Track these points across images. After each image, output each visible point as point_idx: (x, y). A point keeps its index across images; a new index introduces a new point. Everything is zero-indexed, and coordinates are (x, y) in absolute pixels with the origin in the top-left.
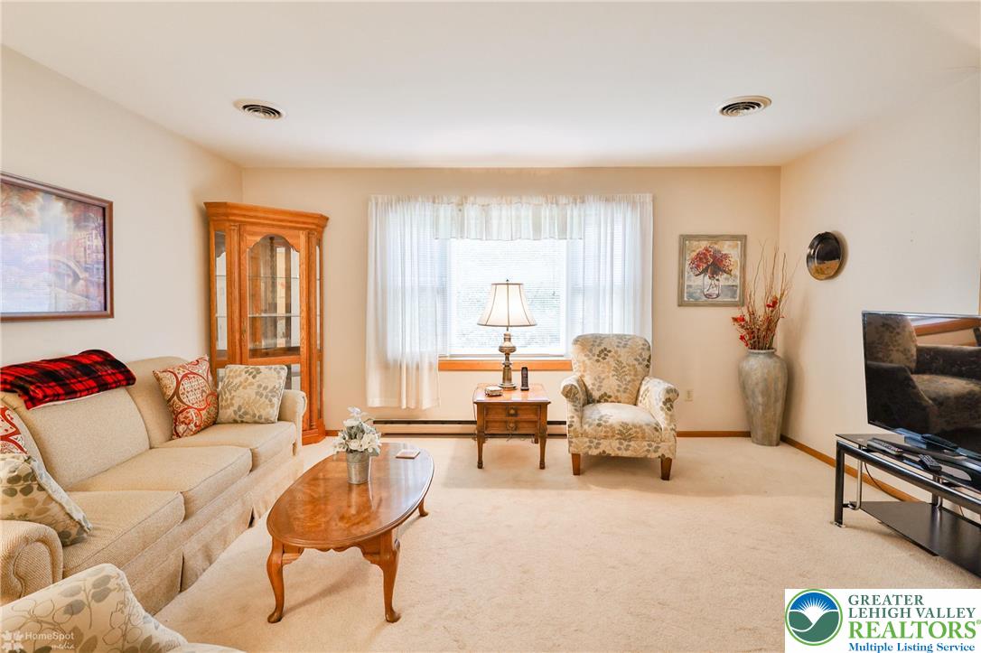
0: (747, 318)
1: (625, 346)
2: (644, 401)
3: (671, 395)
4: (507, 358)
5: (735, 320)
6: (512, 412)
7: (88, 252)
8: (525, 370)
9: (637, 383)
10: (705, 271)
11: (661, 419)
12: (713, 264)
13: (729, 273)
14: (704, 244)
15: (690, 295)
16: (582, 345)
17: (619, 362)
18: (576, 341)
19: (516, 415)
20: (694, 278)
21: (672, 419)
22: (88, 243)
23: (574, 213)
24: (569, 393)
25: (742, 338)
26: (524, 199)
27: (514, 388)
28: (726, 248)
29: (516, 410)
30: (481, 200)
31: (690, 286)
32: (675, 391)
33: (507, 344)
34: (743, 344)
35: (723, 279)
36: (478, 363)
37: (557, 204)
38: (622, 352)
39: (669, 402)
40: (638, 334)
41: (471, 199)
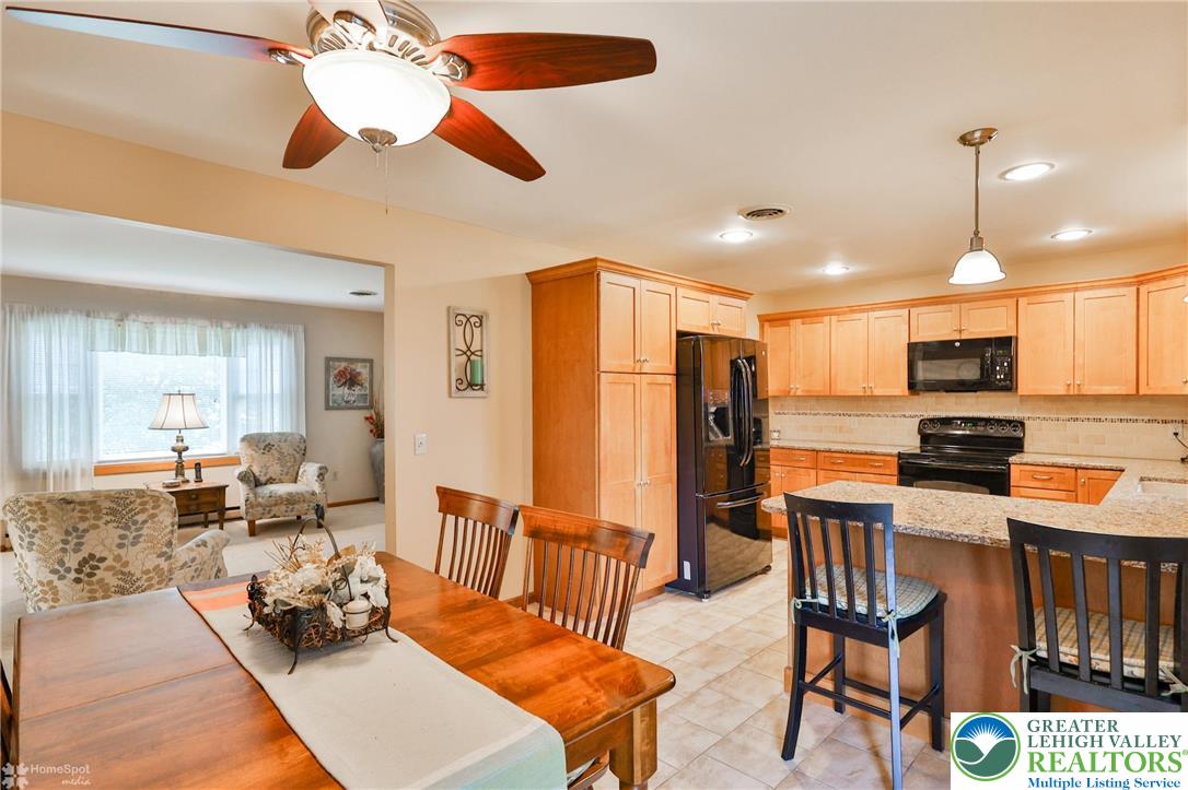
0: (374, 417)
1: (286, 441)
2: (302, 479)
3: (322, 471)
4: (180, 457)
5: (367, 418)
6: (194, 496)
8: (198, 467)
9: (296, 467)
10: (344, 384)
11: (317, 488)
12: (351, 380)
13: (362, 385)
14: (343, 365)
15: (334, 402)
16: (249, 442)
17: (281, 453)
18: (243, 440)
19: (196, 499)
20: (336, 388)
21: (323, 486)
23: (237, 335)
24: (243, 478)
25: (371, 431)
26: (190, 320)
27: (188, 481)
28: (359, 368)
29: (197, 495)
30: (146, 319)
31: (333, 395)
32: (325, 468)
33: (180, 444)
34: (371, 435)
35: (357, 390)
36: (139, 466)
37: (221, 326)
38: (282, 444)
39: (321, 476)
40: (294, 431)
41: (133, 316)
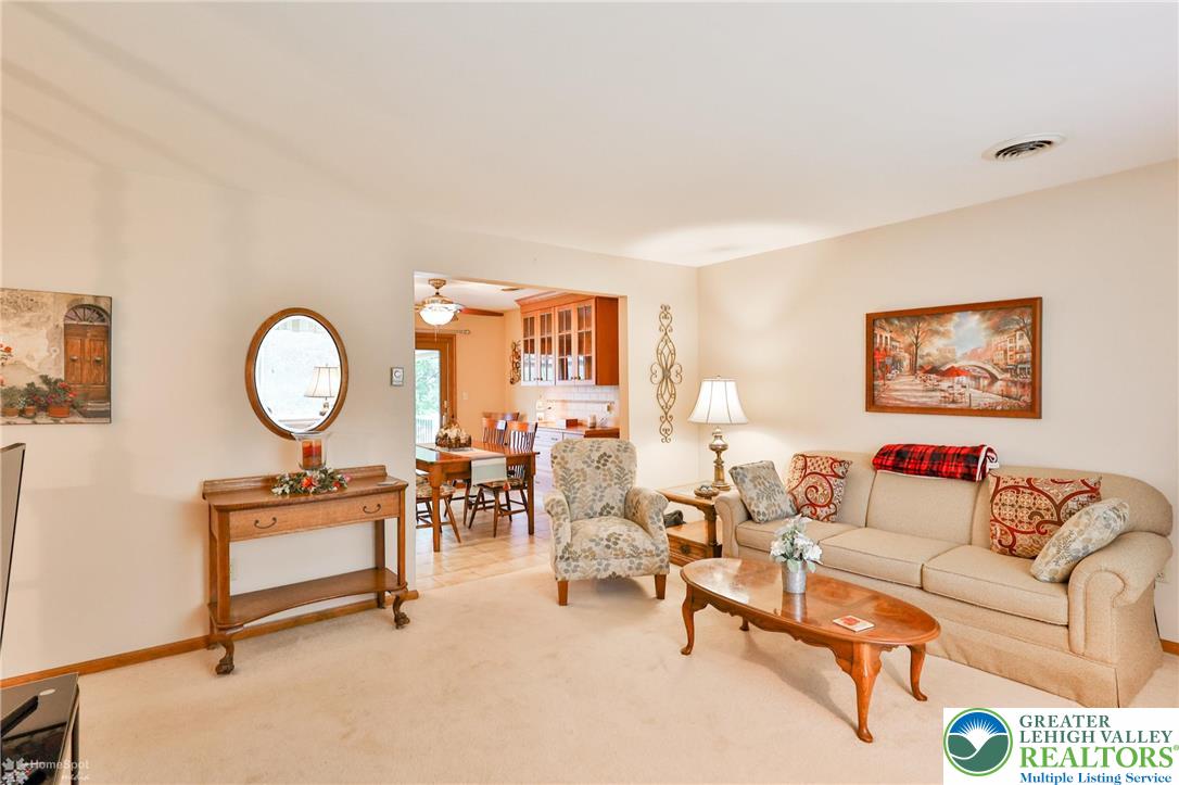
7: (1009, 353)
22: (1009, 345)
